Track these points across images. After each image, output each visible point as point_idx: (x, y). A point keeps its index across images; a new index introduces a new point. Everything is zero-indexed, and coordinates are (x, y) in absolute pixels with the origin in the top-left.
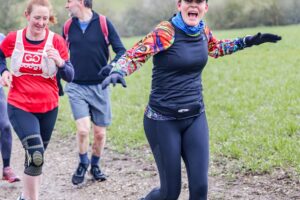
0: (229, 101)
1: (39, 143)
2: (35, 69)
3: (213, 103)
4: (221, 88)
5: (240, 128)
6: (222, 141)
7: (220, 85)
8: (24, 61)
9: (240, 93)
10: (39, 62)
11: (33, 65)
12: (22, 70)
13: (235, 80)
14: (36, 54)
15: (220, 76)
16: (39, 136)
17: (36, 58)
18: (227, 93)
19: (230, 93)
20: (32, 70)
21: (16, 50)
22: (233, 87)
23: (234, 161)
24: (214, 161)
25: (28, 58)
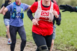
0: (71, 29)
1: (46, 49)
2: (46, 18)
3: (66, 29)
4: (69, 25)
5: (74, 37)
6: (68, 40)
7: (68, 24)
8: (42, 15)
9: (74, 27)
10: (48, 15)
11: (45, 16)
12: (40, 18)
13: (73, 23)
14: (47, 12)
15: (68, 22)
16: (46, 45)
17: (47, 14)
18: (70, 27)
19: (71, 27)
20: (45, 19)
21: (38, 10)
22: (72, 25)
23: (72, 46)
24: (66, 46)
25: (43, 13)
